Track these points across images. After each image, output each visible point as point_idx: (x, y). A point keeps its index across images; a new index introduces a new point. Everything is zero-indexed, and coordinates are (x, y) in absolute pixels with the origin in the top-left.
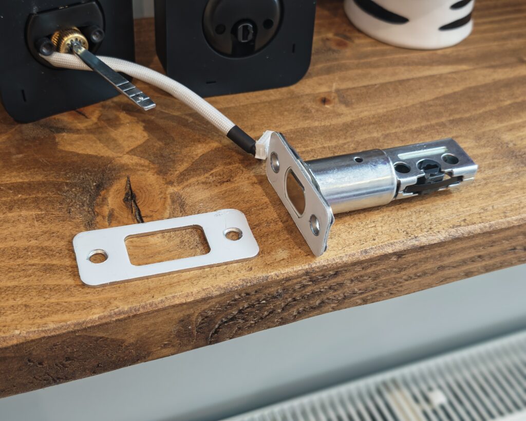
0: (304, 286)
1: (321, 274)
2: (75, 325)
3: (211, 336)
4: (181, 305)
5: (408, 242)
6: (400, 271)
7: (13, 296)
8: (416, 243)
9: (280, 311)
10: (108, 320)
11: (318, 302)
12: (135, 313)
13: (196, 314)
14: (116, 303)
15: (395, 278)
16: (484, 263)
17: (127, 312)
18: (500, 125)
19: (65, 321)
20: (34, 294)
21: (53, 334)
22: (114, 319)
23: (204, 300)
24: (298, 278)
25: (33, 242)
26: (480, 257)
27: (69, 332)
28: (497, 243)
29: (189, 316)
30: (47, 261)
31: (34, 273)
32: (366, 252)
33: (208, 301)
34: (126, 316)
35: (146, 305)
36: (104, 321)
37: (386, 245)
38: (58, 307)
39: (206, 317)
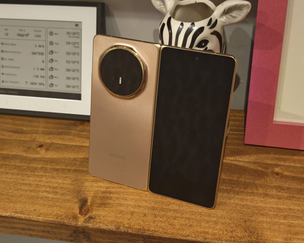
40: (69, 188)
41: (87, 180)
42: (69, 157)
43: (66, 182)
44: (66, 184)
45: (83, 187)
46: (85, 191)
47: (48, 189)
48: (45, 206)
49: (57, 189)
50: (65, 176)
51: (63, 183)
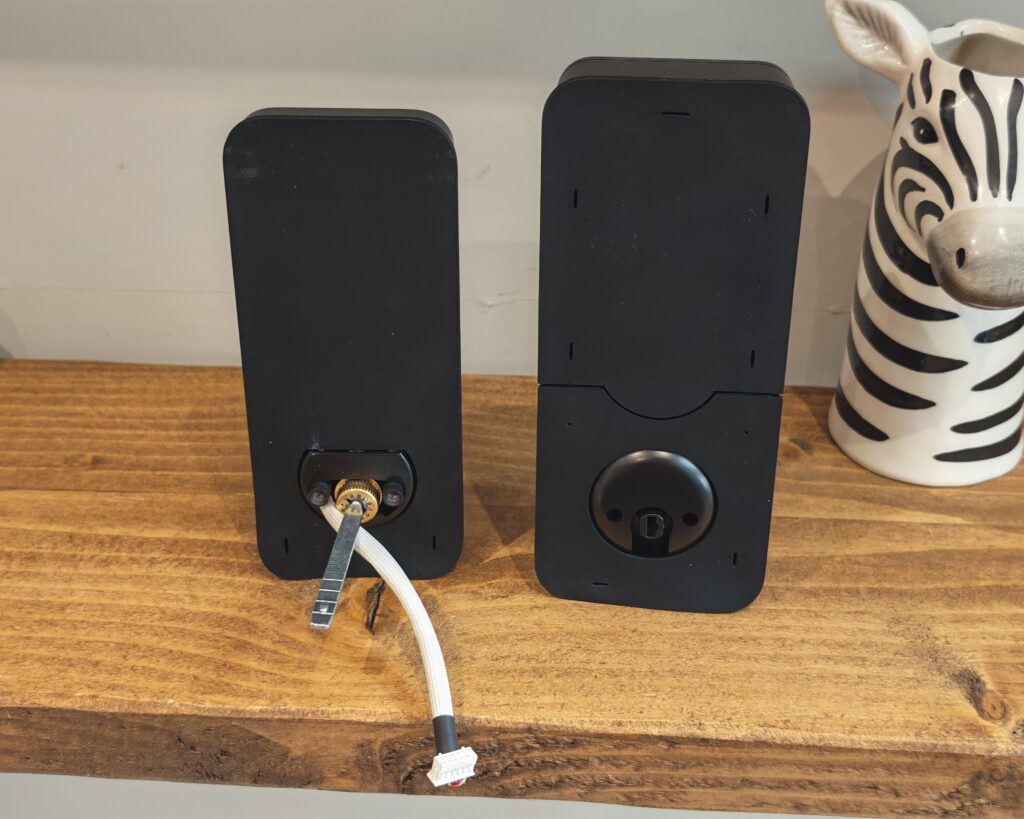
0: (529, 748)
1: (551, 736)
2: (233, 711)
3: (404, 782)
4: (359, 723)
6: (677, 768)
7: (189, 664)
8: (699, 733)
9: (497, 774)
10: (269, 716)
11: (554, 779)
12: (301, 717)
13: (380, 744)
14: (287, 700)
15: (672, 778)
16: (823, 796)
17: (293, 713)
18: (946, 611)
19: (224, 704)
20: (211, 667)
21: (206, 714)
22: (277, 717)
23: (389, 726)
24: (517, 733)
25: (244, 614)
26: (812, 783)
27: (223, 718)
28: (837, 770)
29: (370, 742)
30: (246, 638)
31: (224, 646)
32: (620, 724)
33: (395, 729)
34: (291, 717)
35: (317, 711)
36: (265, 716)
37: (652, 723)
38: (226, 688)
39: (394, 751)
40: (891, 644)
41: (932, 617)
42: (824, 555)
43: (868, 627)
44: (876, 633)
45: (936, 638)
46: (952, 651)
47: (824, 651)
48: (850, 699)
49: (855, 650)
50: (853, 609)
51: (861, 630)
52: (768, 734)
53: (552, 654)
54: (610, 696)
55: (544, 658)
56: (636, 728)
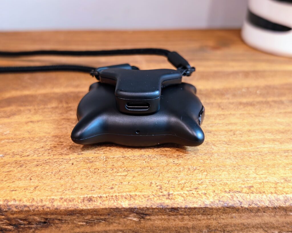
5: (155, 199)
8: (168, 203)
32: (90, 200)
37: (122, 196)
50: (282, 111)
52: (235, 199)
53: (36, 150)
54: (83, 177)
55: (28, 154)
56: (106, 203)
